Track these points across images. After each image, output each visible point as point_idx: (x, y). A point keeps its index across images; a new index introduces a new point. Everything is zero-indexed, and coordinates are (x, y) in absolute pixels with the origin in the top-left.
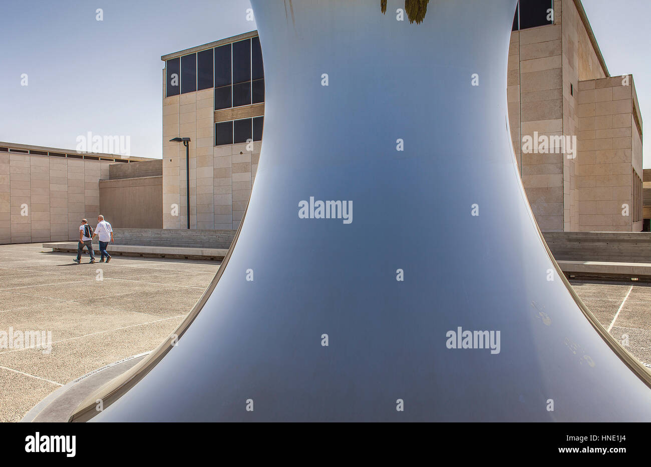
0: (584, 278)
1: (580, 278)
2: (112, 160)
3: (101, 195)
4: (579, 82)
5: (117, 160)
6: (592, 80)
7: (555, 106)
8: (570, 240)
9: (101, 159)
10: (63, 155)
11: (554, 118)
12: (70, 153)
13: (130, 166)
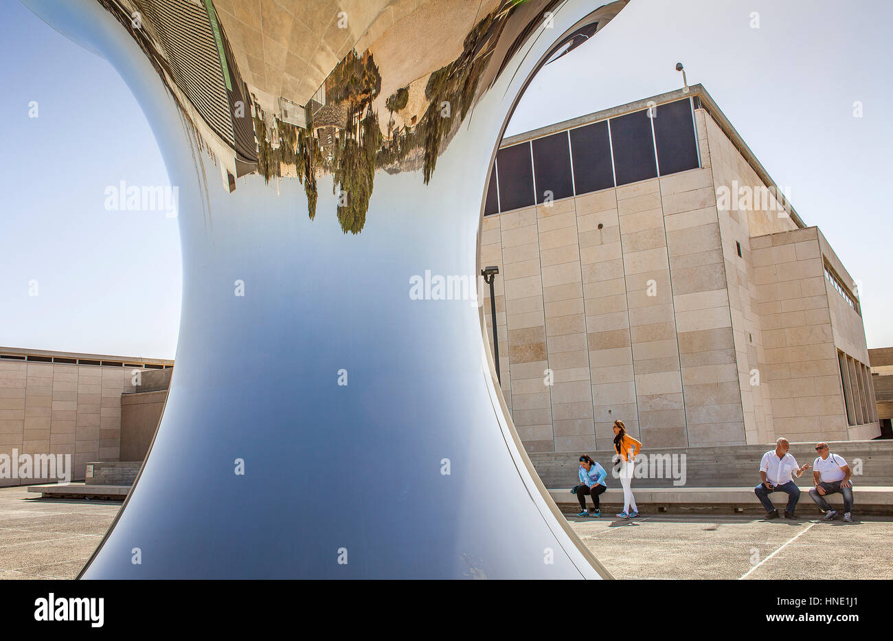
0: (755, 511)
1: (750, 511)
2: (140, 366)
3: (124, 413)
4: (750, 238)
5: (147, 366)
6: (766, 235)
7: (715, 272)
8: (738, 457)
9: (126, 365)
10: (73, 361)
11: (716, 288)
12: (82, 358)
13: (164, 374)
